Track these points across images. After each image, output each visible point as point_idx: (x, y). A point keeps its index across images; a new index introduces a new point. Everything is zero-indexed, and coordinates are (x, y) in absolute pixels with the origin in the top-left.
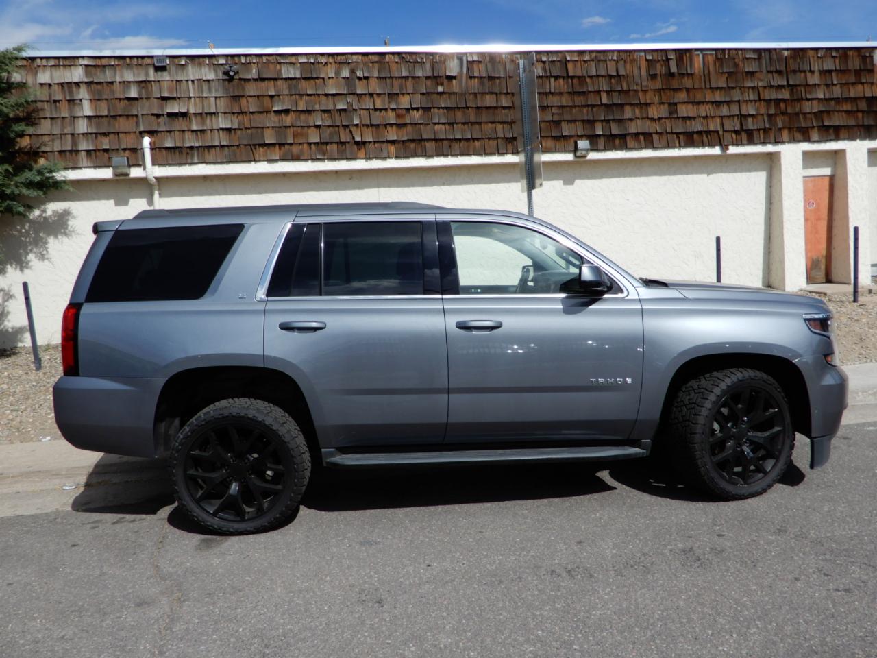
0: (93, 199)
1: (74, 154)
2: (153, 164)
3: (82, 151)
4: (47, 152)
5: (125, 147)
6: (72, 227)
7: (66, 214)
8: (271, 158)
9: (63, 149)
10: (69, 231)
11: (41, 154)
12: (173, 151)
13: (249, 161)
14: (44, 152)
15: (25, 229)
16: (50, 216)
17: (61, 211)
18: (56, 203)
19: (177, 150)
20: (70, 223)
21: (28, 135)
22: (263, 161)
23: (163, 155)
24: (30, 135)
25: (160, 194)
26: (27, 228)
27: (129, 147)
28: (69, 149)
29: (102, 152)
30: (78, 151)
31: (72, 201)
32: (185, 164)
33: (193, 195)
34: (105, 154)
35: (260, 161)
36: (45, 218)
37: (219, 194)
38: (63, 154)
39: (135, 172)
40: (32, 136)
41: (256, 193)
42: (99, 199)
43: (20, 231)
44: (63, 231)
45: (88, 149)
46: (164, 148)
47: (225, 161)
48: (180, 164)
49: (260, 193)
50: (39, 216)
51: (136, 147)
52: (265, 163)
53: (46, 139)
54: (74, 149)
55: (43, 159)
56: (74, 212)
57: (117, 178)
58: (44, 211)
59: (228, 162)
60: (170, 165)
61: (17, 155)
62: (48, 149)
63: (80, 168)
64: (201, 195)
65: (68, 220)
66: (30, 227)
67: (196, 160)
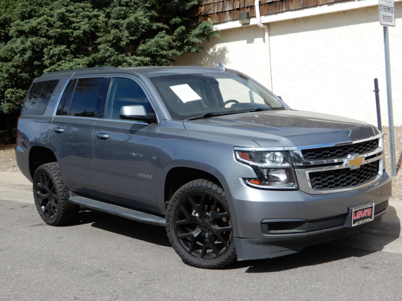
0: (237, 40)
1: (223, 13)
2: (261, 15)
3: (227, 11)
4: (211, 14)
5: (247, 6)
6: (227, 58)
7: (224, 51)
8: (329, 2)
9: (218, 12)
10: (226, 61)
11: (209, 15)
12: (272, 4)
13: (316, 6)
14: (210, 14)
15: (207, 61)
16: (217, 52)
17: (222, 49)
18: (220, 44)
19: (274, 4)
20: (226, 56)
21: (204, 5)
22: (325, 4)
23: (267, 8)
24: (205, 5)
25: (269, 34)
26: (207, 60)
27: (249, 6)
28: (221, 11)
29: (236, 10)
30: (225, 11)
31: (227, 42)
32: (279, 13)
33: (287, 33)
34: (238, 12)
35: (322, 5)
36: (215, 53)
37: (303, 31)
38: (218, 14)
39: (253, 22)
40: (206, 5)
41: (325, 28)
42: (239, 40)
43: (204, 62)
44: (223, 61)
45: (229, 10)
46: (267, 3)
47: (300, 8)
48: (276, 13)
49: (328, 28)
50: (213, 52)
51: (253, 5)
52: (326, 6)
53: (212, 5)
54: (223, 11)
55: (210, 18)
56: (228, 49)
57: (244, 26)
58: (215, 49)
59: (303, 8)
60: (270, 14)
61: (199, 17)
62: (212, 12)
63: (226, 22)
64: (292, 33)
65: (225, 54)
66: (208, 59)
67: (284, 10)
